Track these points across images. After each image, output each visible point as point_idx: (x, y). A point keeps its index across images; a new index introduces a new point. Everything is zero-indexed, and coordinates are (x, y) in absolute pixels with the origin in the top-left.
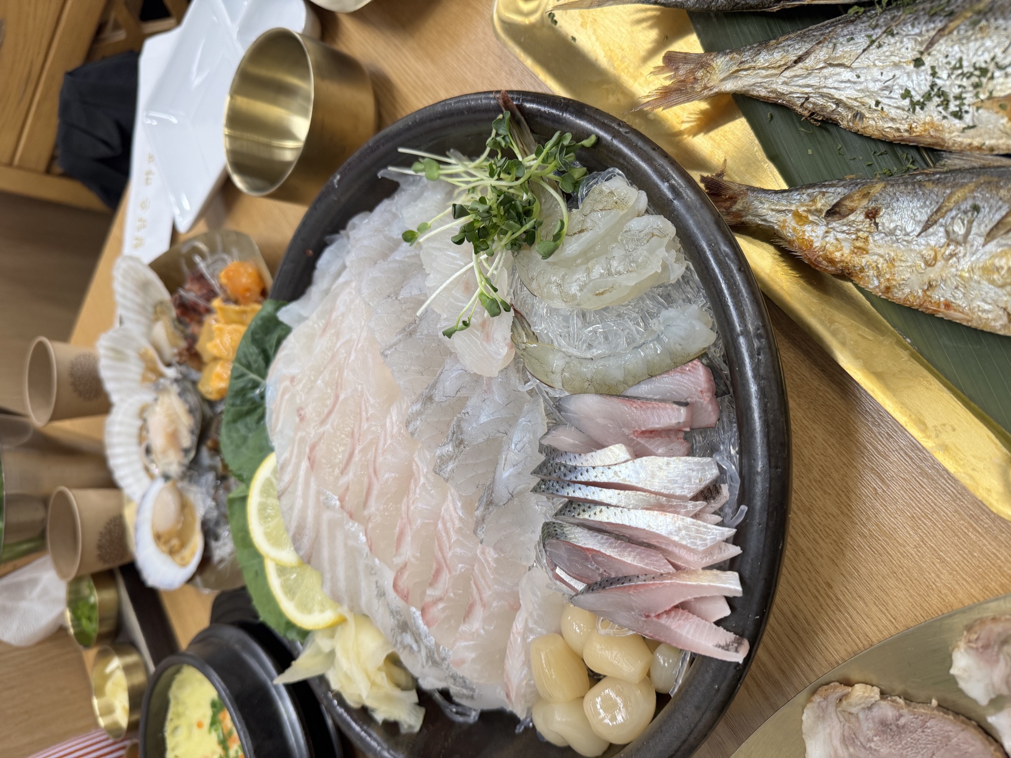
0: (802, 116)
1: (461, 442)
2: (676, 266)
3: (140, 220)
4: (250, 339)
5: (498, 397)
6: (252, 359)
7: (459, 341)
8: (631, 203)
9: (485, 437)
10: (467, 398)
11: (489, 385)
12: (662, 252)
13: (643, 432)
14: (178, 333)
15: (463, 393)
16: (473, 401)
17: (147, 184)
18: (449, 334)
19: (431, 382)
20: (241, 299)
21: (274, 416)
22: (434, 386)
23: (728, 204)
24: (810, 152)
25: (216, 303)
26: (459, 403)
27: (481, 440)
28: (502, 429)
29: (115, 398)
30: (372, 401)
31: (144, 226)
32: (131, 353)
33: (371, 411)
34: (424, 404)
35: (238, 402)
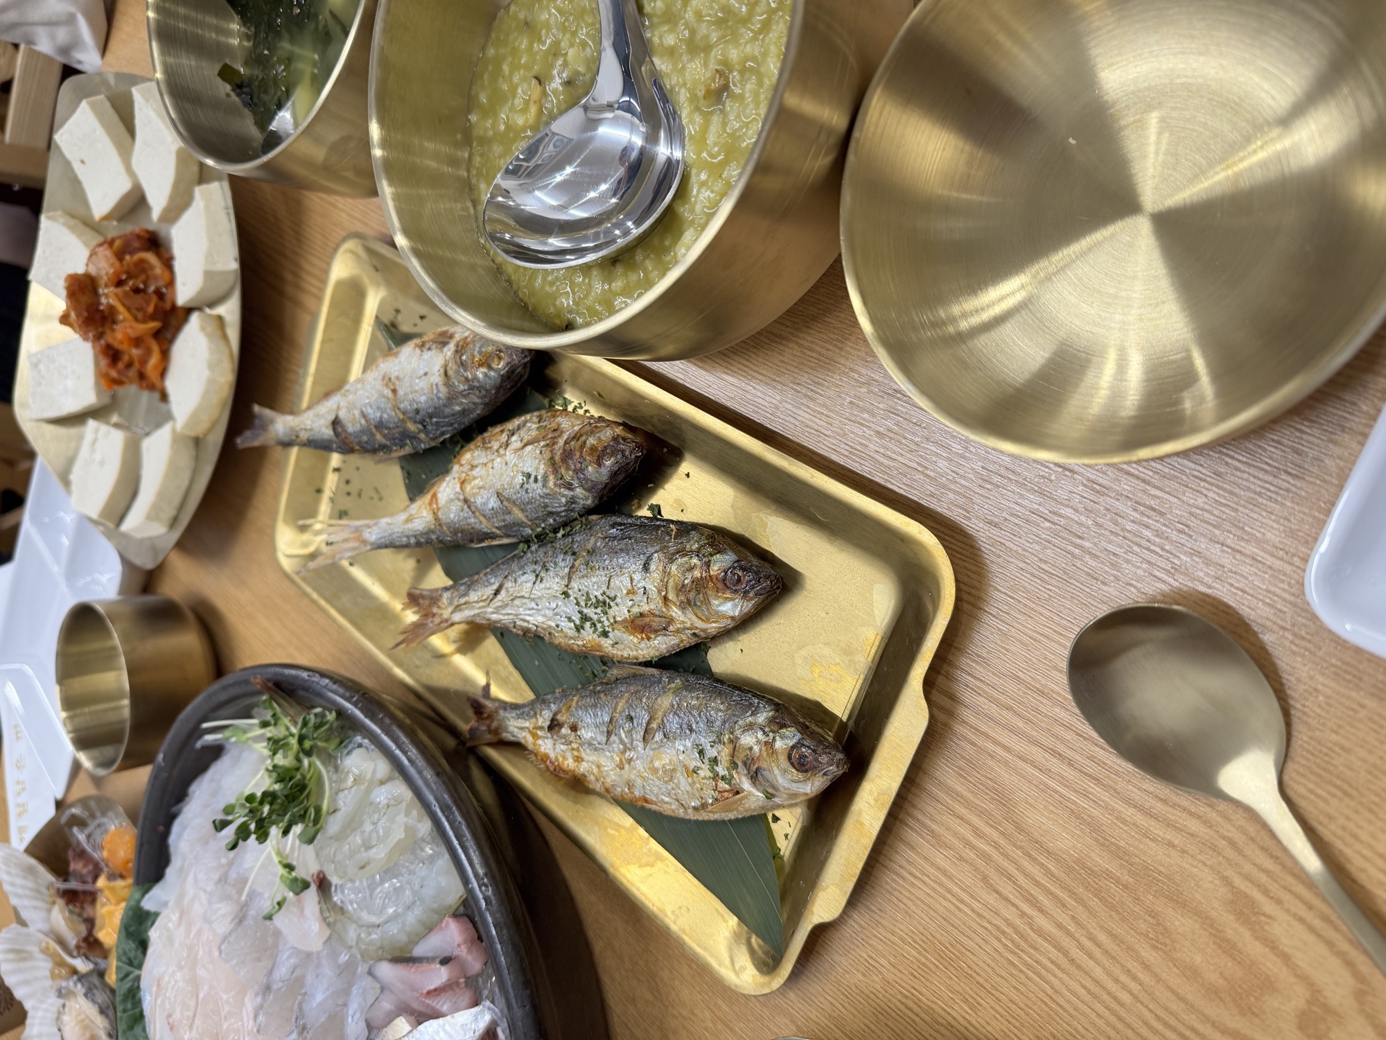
0: (518, 635)
1: (304, 1028)
2: (420, 825)
3: (18, 783)
4: (124, 934)
5: (328, 971)
6: (132, 955)
7: (280, 921)
8: (369, 776)
9: (326, 1015)
10: (303, 977)
11: (318, 958)
12: (401, 819)
13: (429, 993)
14: (75, 918)
15: (298, 972)
16: (310, 978)
17: (18, 738)
18: (269, 917)
19: (270, 966)
20: (124, 873)
21: (152, 1025)
22: (271, 972)
23: (488, 722)
24: (537, 663)
25: (101, 882)
26: (296, 985)
27: (323, 1020)
28: (340, 1002)
29: (28, 1005)
30: (225, 997)
31: (24, 789)
32: (35, 949)
33: (227, 1008)
34: (264, 994)
35: (129, 1005)
